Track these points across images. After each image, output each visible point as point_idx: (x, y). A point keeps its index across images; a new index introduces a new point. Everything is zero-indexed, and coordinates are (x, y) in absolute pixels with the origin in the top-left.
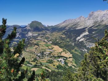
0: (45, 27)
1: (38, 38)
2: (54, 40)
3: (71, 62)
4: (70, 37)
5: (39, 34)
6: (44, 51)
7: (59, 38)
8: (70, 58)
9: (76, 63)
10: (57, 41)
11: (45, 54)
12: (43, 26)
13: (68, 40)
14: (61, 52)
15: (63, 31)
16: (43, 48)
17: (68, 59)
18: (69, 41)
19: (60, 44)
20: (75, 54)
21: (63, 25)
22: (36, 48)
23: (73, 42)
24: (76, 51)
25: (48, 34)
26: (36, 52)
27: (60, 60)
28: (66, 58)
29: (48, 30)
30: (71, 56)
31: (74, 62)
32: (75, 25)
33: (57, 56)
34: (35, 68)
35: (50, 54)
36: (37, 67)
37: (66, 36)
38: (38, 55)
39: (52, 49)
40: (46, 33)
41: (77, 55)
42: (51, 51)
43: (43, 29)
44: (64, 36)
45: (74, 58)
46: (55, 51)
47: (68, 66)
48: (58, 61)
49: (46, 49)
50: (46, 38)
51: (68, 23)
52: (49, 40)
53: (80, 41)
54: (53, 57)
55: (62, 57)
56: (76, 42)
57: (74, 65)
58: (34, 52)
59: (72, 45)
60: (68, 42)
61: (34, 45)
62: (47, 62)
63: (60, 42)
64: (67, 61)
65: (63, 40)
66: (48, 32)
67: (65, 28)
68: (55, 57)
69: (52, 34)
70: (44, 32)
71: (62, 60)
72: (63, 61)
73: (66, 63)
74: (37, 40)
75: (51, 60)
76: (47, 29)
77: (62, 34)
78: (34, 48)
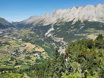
0: (10, 24)
1: (5, 36)
2: (24, 37)
3: (45, 55)
4: (39, 33)
5: (3, 31)
6: (17, 49)
7: (29, 35)
8: (43, 52)
9: (49, 55)
10: (27, 38)
11: (20, 52)
12: (7, 22)
13: (37, 36)
14: (35, 48)
15: (31, 28)
16: (15, 46)
17: (42, 53)
18: (39, 37)
19: (30, 40)
20: (47, 48)
21: (29, 21)
22: (8, 48)
23: (42, 38)
24: (46, 45)
25: (15, 31)
26: (9, 52)
27: (35, 55)
28: (40, 52)
29: (14, 27)
30: (43, 50)
31: (47, 55)
32: (42, 21)
33: (32, 52)
34: (18, 65)
35: (24, 51)
36: (19, 65)
37: (35, 32)
38: (13, 54)
39: (25, 46)
40: (12, 30)
41: (48, 48)
42: (25, 48)
43: (8, 26)
44: (33, 33)
45: (46, 52)
46: (29, 48)
47: (43, 59)
48: (34, 56)
49: (19, 47)
50: (14, 36)
51: (34, 20)
52: (18, 37)
53: (48, 36)
54: (29, 53)
55: (36, 52)
56: (45, 37)
57: (48, 58)
58: (7, 52)
59: (42, 41)
60: (37, 38)
61: (5, 45)
62: (26, 59)
63: (30, 39)
64: (41, 55)
65: (33, 36)
66: (14, 28)
67: (32, 24)
68: (30, 53)
69: (20, 31)
70: (10, 29)
71: (37, 54)
72: (39, 55)
73: (41, 57)
74: (4, 39)
75: (28, 56)
76: (12, 25)
77: (31, 31)
78: (6, 47)
